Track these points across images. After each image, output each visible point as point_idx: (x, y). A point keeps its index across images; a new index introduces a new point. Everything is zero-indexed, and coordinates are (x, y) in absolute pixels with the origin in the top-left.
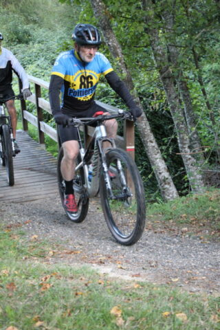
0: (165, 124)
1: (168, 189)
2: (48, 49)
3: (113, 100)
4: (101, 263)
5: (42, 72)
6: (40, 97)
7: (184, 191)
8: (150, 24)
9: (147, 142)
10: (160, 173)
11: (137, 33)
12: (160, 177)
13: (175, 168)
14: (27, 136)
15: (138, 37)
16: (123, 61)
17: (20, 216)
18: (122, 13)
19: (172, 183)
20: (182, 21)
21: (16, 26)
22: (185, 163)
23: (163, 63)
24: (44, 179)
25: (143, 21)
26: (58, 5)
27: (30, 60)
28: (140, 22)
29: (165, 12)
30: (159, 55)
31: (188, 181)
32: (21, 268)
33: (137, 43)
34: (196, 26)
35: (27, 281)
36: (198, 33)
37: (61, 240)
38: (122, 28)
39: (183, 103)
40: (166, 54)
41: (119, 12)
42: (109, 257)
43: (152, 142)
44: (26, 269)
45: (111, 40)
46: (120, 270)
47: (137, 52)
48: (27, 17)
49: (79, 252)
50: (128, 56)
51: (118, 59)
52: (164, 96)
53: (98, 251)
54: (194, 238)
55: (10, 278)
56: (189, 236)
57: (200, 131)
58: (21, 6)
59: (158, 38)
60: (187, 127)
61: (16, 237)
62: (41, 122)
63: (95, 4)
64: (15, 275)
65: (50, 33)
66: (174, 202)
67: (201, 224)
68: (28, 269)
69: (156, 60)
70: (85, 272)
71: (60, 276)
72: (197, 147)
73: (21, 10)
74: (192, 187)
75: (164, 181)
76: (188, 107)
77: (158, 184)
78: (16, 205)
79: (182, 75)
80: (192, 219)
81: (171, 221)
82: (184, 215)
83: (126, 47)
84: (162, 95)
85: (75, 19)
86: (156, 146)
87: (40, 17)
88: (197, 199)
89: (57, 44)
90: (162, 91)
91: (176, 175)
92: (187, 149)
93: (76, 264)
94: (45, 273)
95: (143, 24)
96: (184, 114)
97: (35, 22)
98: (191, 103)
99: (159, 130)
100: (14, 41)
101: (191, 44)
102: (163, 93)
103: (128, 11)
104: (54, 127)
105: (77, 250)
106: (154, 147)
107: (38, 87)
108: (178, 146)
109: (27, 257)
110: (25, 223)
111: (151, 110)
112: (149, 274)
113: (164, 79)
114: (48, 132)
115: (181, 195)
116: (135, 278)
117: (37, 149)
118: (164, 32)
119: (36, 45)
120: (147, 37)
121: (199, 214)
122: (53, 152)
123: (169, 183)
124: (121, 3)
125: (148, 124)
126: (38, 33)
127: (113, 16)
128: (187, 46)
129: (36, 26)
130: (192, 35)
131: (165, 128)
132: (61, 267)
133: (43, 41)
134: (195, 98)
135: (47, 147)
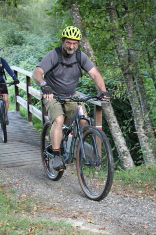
0: (124, 109)
1: (126, 160)
2: (37, 49)
3: (85, 90)
4: (75, 217)
5: (31, 67)
6: (30, 86)
7: (139, 162)
8: (115, 33)
9: (111, 123)
10: (120, 147)
11: (105, 40)
12: (121, 150)
13: (131, 143)
14: (19, 115)
15: (106, 43)
16: (94, 60)
17: (12, 178)
18: (94, 24)
19: (129, 155)
20: (140, 31)
21: (13, 32)
22: (140, 140)
23: (125, 62)
24: (31, 149)
25: (110, 30)
26: (45, 17)
27: (23, 58)
28: (108, 31)
29: (127, 24)
30: (122, 56)
31: (142, 154)
32: (12, 220)
33: (105, 47)
34: (151, 36)
35: (16, 231)
36: (153, 40)
37: (44, 198)
38: (94, 36)
39: (139, 94)
40: (127, 56)
41: (92, 23)
42: (81, 213)
43: (115, 123)
44: (15, 222)
45: (85, 44)
46: (89, 224)
47: (105, 53)
48: (21, 25)
49: (57, 208)
50: (98, 57)
51: (91, 58)
52: (125, 88)
53: (72, 208)
54: (147, 200)
55: (3, 229)
56: (144, 198)
57: (151, 116)
58: (17, 17)
59: (122, 44)
60: (142, 112)
61: (8, 194)
62: (30, 105)
63: (74, 17)
64: (7, 226)
65: (38, 38)
66: (132, 171)
67: (153, 189)
68: (17, 221)
69: (120, 60)
70: (62, 225)
71: (42, 228)
72: (149, 128)
73: (17, 20)
74: (145, 158)
75: (124, 153)
76: (143, 96)
77: (118, 155)
78: (8, 169)
79: (139, 72)
80: (146, 185)
81: (129, 185)
82: (140, 181)
83: (97, 50)
84: (123, 87)
85: (58, 27)
86: (118, 126)
87: (31, 26)
88: (149, 168)
89: (43, 46)
90: (123, 83)
91: (133, 149)
92: (142, 129)
93: (55, 218)
94: (31, 225)
95: (110, 33)
96: (140, 102)
97: (27, 29)
98: (145, 94)
99: (120, 113)
100: (11, 43)
101: (146, 49)
102: (124, 85)
103: (99, 23)
104: (40, 109)
105: (56, 207)
106: (116, 126)
107: (28, 78)
108: (134, 126)
109: (16, 211)
110: (15, 184)
111: (115, 98)
112: (112, 228)
113: (125, 74)
114: (35, 113)
115: (137, 165)
116: (101, 231)
117: (26, 125)
118: (126, 39)
119: (28, 47)
120: (112, 43)
121: (151, 180)
122: (38, 128)
123: (127, 155)
124: (94, 17)
125: (112, 109)
126: (30, 37)
127: (87, 26)
128: (143, 50)
129: (28, 32)
130: (148, 42)
131: (125, 112)
132: (43, 220)
133: (33, 44)
134: (149, 90)
135: (34, 124)
